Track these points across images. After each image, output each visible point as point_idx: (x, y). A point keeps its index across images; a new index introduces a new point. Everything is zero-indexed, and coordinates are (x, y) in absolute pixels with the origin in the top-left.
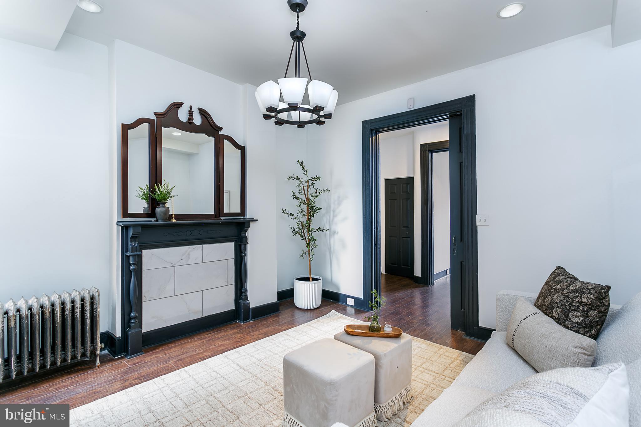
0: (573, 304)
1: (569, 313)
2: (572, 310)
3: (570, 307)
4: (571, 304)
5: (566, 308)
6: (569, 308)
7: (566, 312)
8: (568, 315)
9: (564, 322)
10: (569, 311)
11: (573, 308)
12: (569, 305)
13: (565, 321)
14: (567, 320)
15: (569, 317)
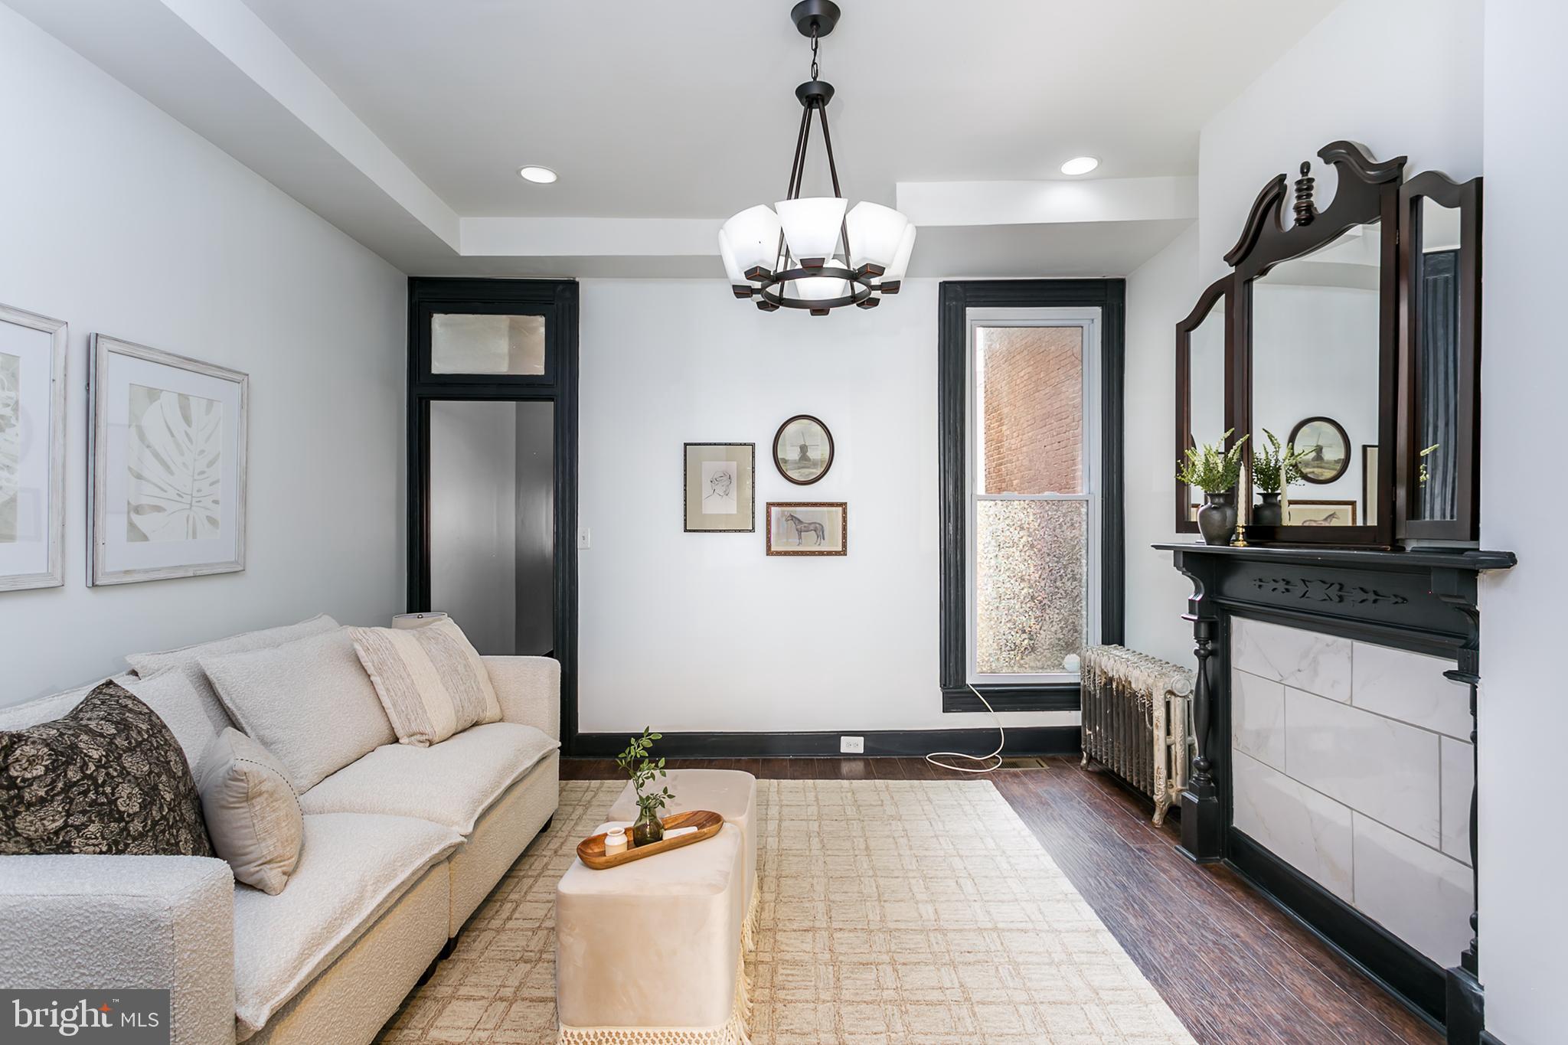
0: (100, 782)
1: (116, 806)
2: (113, 794)
3: (104, 793)
4: (97, 786)
5: (103, 804)
6: (107, 798)
7: (111, 810)
8: (119, 812)
9: (129, 834)
10: (113, 802)
11: (108, 790)
12: (97, 793)
13: (126, 829)
14: (127, 823)
15: (124, 812)
